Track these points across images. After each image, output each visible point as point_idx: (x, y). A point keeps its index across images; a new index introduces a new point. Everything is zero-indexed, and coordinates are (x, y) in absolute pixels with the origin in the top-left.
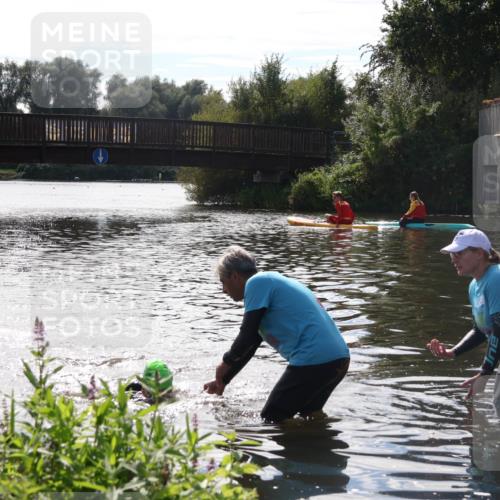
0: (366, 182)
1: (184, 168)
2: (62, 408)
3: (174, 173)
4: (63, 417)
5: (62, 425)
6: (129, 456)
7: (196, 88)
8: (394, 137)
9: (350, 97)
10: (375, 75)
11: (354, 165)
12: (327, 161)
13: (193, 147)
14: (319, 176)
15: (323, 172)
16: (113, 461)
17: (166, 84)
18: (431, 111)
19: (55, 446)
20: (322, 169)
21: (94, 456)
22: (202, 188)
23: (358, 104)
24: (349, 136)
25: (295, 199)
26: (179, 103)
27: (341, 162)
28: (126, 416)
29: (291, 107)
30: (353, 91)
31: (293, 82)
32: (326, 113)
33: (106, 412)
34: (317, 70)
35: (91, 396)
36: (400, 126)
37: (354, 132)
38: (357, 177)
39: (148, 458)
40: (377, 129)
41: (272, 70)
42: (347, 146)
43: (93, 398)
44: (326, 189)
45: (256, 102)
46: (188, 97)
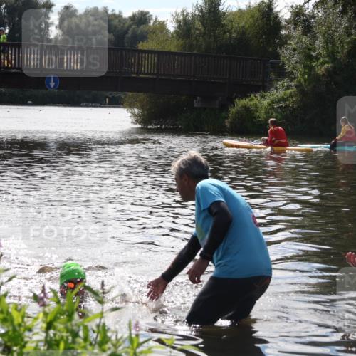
0: (298, 107)
1: (130, 94)
2: (15, 314)
3: (120, 98)
4: (16, 322)
7: (142, 18)
8: (326, 65)
9: (285, 27)
10: (309, 7)
11: (288, 92)
12: (263, 87)
13: (138, 73)
14: (255, 101)
15: (259, 97)
17: (114, 15)
20: (258, 95)
22: (146, 112)
23: (294, 33)
24: (284, 64)
25: (231, 123)
26: (126, 32)
27: (276, 88)
28: (74, 322)
29: (230, 38)
30: (289, 22)
32: (262, 43)
33: (55, 319)
35: (41, 303)
36: (332, 55)
37: (289, 60)
38: (290, 103)
40: (310, 58)
41: (213, 2)
42: (282, 74)
43: (44, 305)
44: (261, 114)
45: (197, 32)
46: (133, 27)
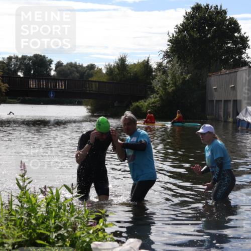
0: (161, 106)
1: (86, 100)
2: (33, 199)
3: (82, 102)
4: (33, 203)
5: (32, 206)
6: (60, 219)
7: (92, 67)
8: (173, 88)
9: (154, 72)
10: (165, 63)
11: (156, 99)
12: (145, 97)
13: (90, 91)
14: (142, 103)
16: (53, 221)
17: (79, 65)
18: (188, 78)
19: (29, 215)
20: (143, 101)
21: (45, 219)
22: (93, 108)
23: (159, 74)
24: (154, 87)
26: (85, 73)
27: (151, 98)
28: (59, 203)
29: (130, 75)
30: (156, 69)
31: (131, 65)
32: (145, 78)
33: (51, 201)
34: (141, 61)
36: (175, 84)
37: (156, 85)
38: (157, 104)
39: (68, 220)
40: (165, 84)
41: (123, 60)
42: (153, 91)
43: (45, 195)
44: (144, 109)
45: (116, 73)
46: (88, 71)
